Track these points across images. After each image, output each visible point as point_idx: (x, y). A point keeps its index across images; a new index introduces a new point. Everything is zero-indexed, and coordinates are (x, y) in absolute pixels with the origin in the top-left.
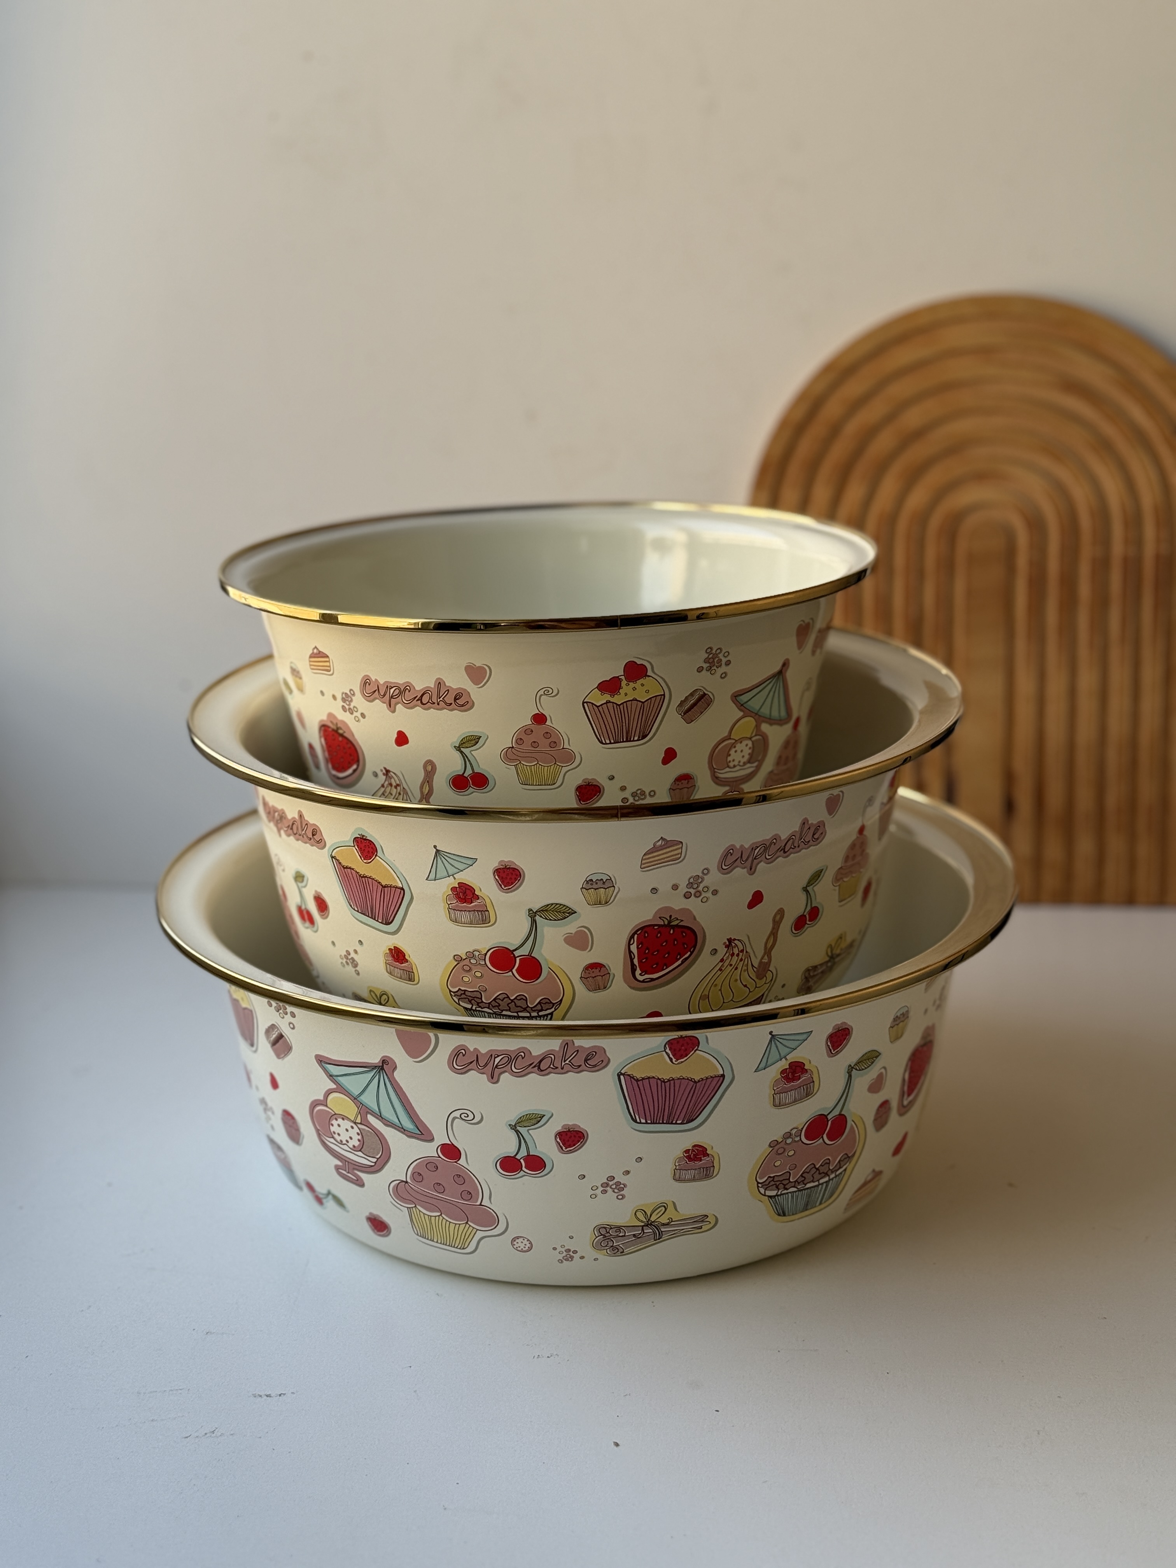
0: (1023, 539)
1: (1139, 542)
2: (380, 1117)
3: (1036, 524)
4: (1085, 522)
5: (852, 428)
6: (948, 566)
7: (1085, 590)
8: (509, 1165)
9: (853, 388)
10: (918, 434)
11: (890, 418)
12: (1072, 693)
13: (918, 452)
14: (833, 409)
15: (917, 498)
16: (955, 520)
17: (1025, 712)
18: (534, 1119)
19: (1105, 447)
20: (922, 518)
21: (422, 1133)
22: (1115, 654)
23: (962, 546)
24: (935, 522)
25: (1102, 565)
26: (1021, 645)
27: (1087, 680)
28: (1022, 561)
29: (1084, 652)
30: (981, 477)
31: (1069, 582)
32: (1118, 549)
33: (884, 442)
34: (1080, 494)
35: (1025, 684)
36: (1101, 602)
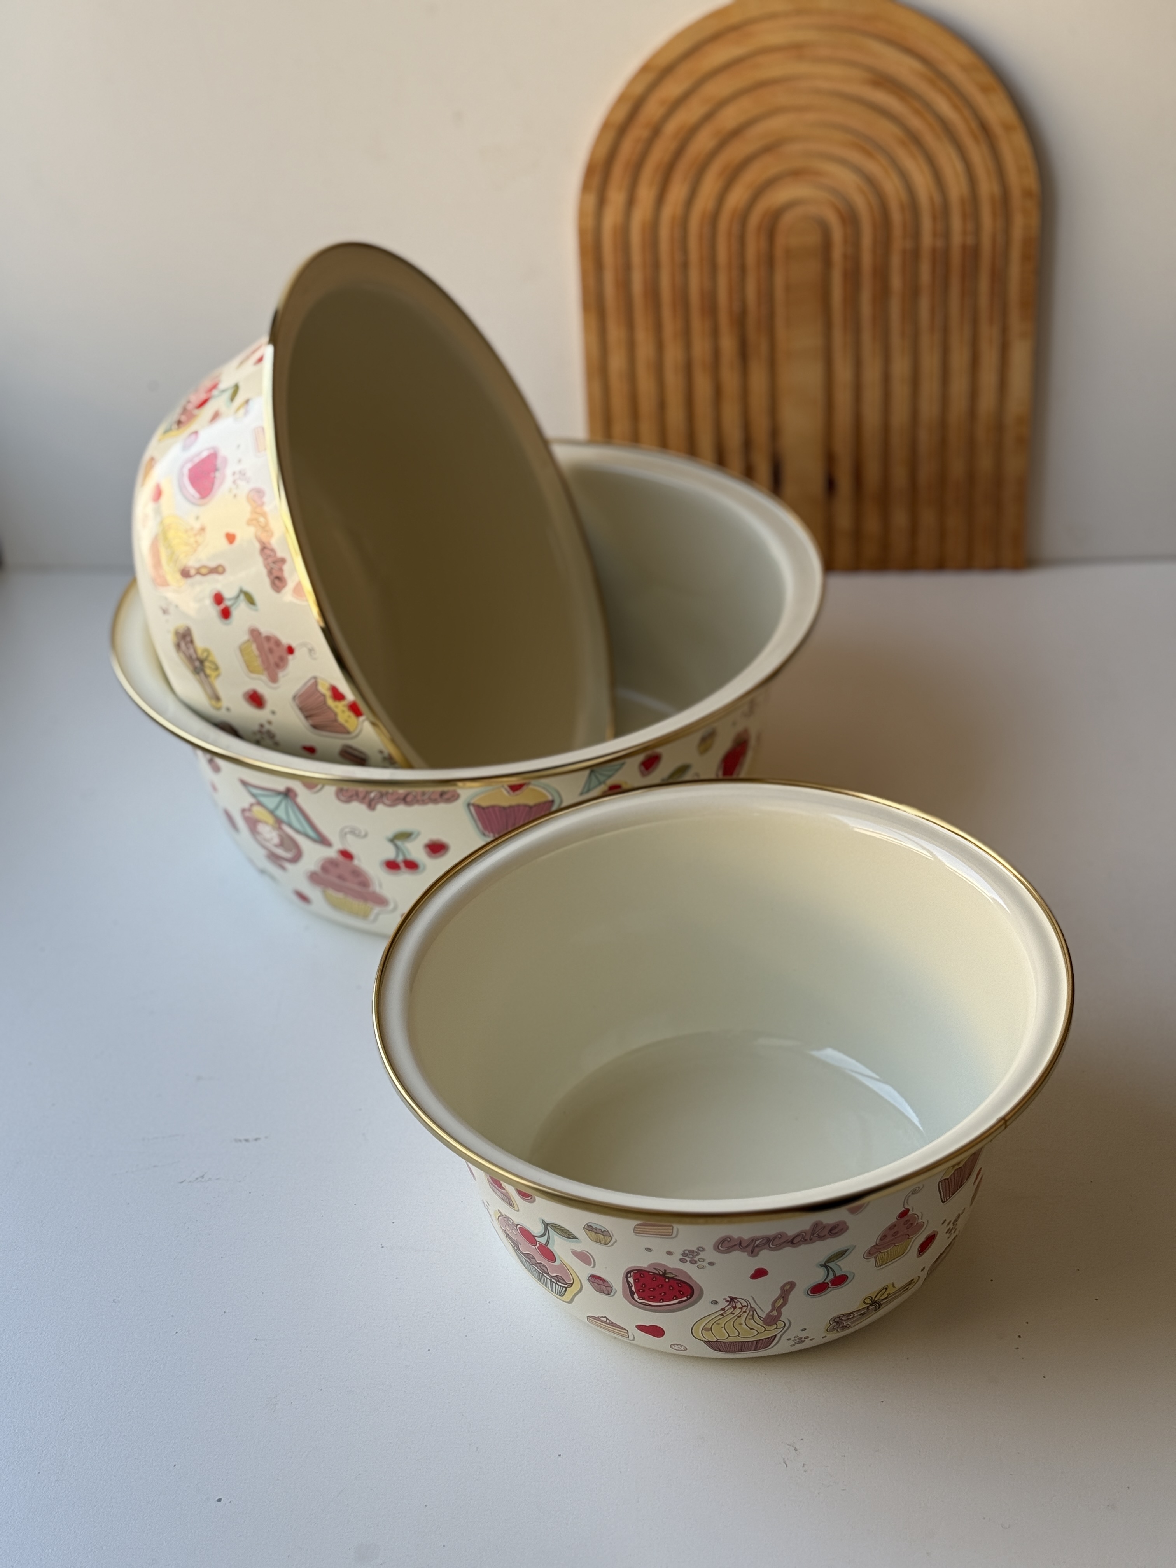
0: (837, 235)
1: (947, 234)
2: (290, 825)
3: (850, 218)
4: (896, 217)
5: (671, 127)
6: (769, 261)
7: (896, 282)
8: (392, 865)
9: (672, 89)
10: (736, 133)
11: (708, 117)
12: (886, 378)
13: (736, 151)
14: (652, 110)
15: (737, 197)
16: (775, 217)
17: (843, 398)
18: (406, 836)
19: (914, 139)
20: (744, 216)
21: (323, 841)
22: (926, 341)
23: (781, 241)
24: (754, 219)
25: (913, 255)
26: (838, 337)
27: (900, 367)
28: (837, 254)
29: (896, 340)
30: (796, 174)
31: (882, 274)
32: (927, 240)
33: (703, 142)
34: (892, 186)
35: (843, 373)
36: (913, 291)
